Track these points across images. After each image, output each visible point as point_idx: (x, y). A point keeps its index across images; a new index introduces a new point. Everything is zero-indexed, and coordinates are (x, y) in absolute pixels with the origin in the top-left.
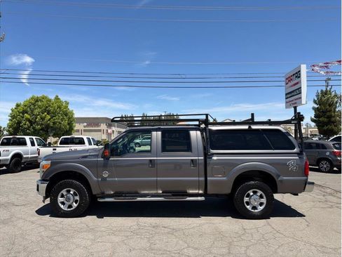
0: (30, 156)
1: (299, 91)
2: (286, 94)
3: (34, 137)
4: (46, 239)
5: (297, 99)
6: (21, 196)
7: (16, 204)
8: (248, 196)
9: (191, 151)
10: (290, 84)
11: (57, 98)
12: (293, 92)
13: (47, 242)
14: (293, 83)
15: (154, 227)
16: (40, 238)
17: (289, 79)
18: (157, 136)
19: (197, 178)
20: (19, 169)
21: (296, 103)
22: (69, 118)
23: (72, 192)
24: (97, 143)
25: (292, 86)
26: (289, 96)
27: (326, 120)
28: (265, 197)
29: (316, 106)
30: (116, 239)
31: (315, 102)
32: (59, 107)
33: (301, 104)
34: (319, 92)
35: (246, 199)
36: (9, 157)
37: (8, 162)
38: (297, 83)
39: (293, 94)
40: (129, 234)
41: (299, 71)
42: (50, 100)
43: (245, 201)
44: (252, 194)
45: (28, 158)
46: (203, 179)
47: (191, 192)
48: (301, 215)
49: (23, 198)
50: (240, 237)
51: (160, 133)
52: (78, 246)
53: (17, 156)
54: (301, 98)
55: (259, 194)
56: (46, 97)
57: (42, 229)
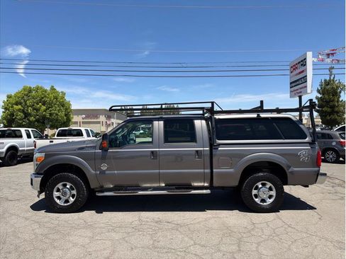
0: (26, 149)
1: (304, 79)
2: (291, 83)
3: (30, 130)
4: (40, 237)
5: (302, 88)
6: (16, 190)
7: (9, 199)
8: (257, 188)
9: (196, 142)
10: (295, 72)
11: (53, 89)
12: (298, 80)
13: (41, 241)
14: (298, 71)
15: (157, 222)
16: (34, 236)
17: (294, 68)
18: (159, 126)
19: (202, 170)
20: (15, 162)
21: (301, 92)
22: (66, 109)
23: (68, 186)
24: (96, 135)
25: (297, 74)
26: (294, 84)
27: (329, 110)
28: (274, 190)
29: (320, 96)
30: (116, 236)
31: (318, 91)
32: (56, 98)
33: (306, 93)
34: (323, 81)
35: (254, 192)
36: (4, 150)
37: (3, 155)
38: (302, 72)
39: (298, 83)
40: (130, 230)
41: (305, 59)
42: (46, 91)
43: (253, 194)
44: (260, 186)
45: (24, 150)
46: (208, 171)
47: (196, 184)
48: (312, 208)
49: (17, 192)
50: (249, 232)
51: (162, 123)
52: (75, 245)
53: (13, 149)
54: (306, 87)
55: (268, 186)
56: (41, 88)
57: (36, 226)
